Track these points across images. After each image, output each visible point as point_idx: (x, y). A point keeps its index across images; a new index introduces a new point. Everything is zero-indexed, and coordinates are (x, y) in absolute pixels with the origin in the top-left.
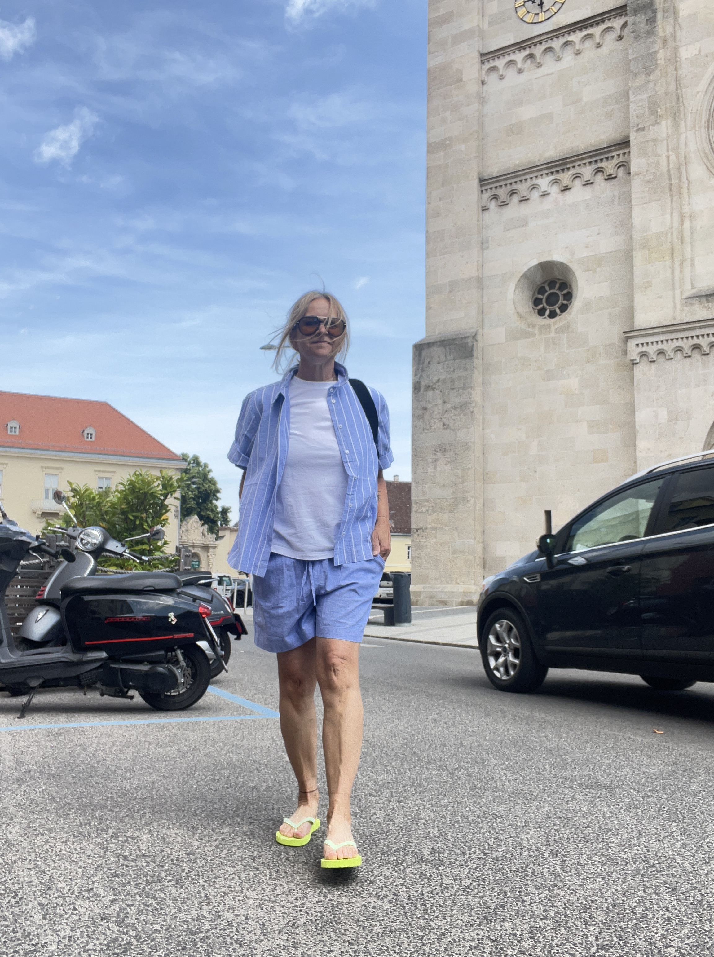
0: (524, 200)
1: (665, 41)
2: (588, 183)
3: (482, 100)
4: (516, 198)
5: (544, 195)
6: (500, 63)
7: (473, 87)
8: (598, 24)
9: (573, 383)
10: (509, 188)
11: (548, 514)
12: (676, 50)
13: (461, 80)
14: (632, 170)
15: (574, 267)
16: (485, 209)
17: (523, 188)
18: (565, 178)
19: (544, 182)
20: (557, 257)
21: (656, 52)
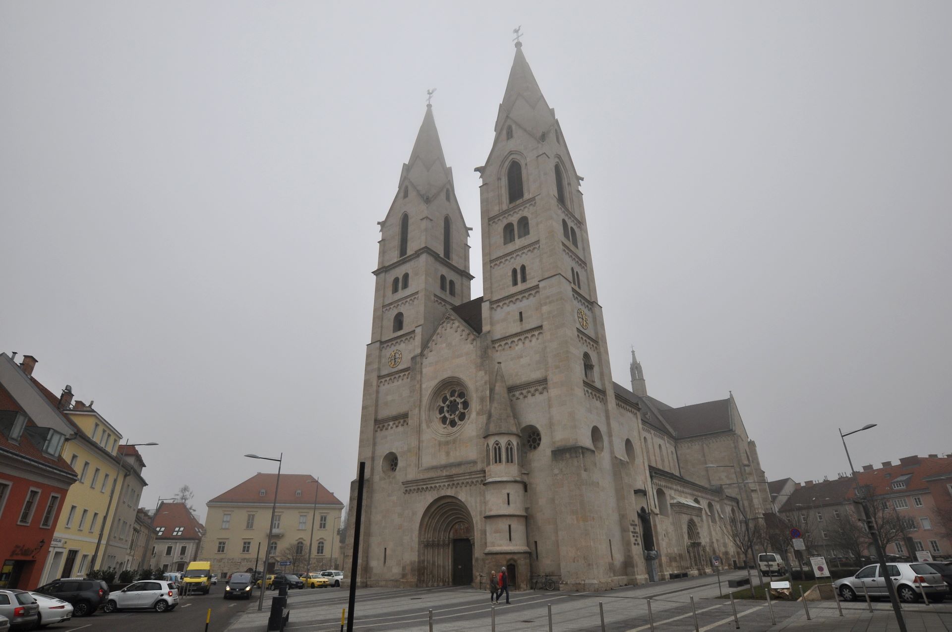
0: (387, 429)
1: (418, 382)
2: (402, 425)
3: (377, 392)
4: (385, 428)
5: (392, 428)
6: (383, 380)
7: (375, 388)
8: (406, 371)
9: (394, 498)
10: (383, 424)
11: (385, 549)
12: (421, 385)
13: (372, 385)
14: (409, 424)
15: (397, 454)
16: (376, 431)
17: (386, 425)
18: (397, 422)
19: (391, 423)
20: (393, 451)
21: (416, 385)
